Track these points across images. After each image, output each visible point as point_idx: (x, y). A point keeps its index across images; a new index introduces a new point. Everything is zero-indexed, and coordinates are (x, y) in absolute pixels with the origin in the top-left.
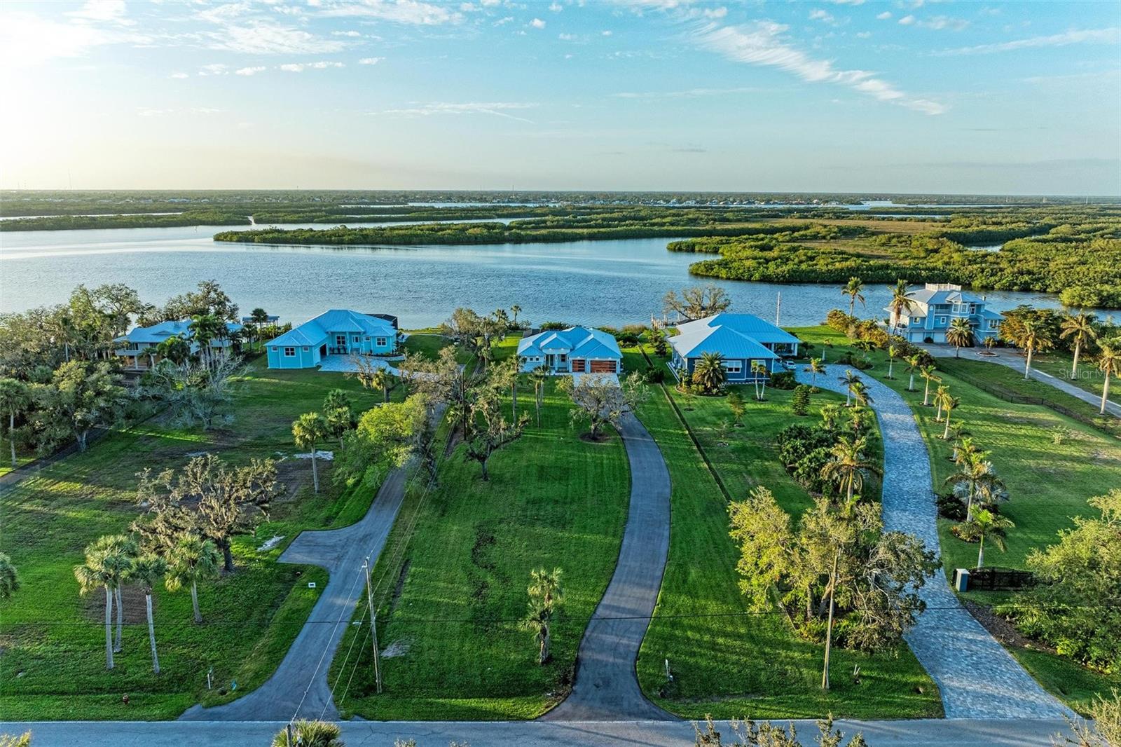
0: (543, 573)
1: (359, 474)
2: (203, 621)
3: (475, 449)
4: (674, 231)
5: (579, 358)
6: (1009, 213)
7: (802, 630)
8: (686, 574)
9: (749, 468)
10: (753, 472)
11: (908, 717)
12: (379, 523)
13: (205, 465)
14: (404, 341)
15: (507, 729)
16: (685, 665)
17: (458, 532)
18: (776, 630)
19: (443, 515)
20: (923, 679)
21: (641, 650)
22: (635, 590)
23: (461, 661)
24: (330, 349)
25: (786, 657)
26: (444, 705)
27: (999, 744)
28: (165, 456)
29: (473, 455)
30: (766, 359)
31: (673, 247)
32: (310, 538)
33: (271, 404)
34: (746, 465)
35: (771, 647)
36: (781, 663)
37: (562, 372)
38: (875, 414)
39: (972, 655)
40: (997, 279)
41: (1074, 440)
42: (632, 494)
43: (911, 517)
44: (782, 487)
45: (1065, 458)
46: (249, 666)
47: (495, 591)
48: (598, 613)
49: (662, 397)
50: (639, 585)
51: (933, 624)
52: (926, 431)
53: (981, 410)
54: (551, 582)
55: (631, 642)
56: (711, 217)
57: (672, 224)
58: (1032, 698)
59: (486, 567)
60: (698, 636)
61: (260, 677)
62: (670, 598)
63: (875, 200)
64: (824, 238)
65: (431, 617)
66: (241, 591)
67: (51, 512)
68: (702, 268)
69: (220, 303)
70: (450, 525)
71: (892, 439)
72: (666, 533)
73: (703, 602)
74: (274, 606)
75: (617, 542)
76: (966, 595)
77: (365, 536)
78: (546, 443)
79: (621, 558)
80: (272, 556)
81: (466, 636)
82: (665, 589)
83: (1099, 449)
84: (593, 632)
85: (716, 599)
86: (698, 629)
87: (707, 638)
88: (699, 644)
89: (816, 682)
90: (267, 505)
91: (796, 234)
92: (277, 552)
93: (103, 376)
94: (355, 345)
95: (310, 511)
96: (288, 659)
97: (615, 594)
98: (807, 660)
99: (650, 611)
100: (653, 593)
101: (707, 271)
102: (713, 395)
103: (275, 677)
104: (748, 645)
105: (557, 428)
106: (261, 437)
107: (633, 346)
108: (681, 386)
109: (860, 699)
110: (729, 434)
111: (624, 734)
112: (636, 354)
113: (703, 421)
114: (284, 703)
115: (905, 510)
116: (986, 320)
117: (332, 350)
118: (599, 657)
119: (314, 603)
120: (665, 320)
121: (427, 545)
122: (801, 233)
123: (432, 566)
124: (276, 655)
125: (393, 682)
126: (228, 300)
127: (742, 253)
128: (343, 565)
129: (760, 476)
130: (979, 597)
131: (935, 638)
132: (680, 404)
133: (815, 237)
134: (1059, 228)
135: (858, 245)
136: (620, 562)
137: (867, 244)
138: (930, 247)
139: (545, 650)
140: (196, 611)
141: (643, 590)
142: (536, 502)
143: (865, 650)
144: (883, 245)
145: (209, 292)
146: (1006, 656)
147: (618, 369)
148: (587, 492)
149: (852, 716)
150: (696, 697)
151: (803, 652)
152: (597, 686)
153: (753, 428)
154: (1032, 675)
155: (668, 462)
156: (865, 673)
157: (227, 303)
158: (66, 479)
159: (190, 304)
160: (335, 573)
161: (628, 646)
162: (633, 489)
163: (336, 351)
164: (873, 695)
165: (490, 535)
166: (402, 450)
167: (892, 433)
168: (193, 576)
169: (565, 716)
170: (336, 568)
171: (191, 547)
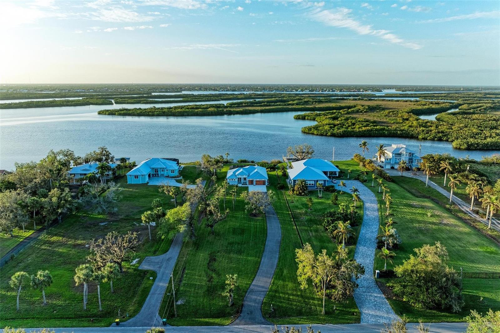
0: (231, 276)
1: (166, 234)
2: (114, 292)
3: (209, 223)
4: (298, 108)
5: (251, 179)
6: (444, 97)
7: (319, 293)
8: (283, 272)
9: (311, 228)
10: (312, 230)
11: (349, 323)
12: (174, 253)
13: (112, 236)
14: (182, 169)
15: (218, 329)
16: (278, 306)
17: (203, 256)
18: (310, 293)
19: (197, 250)
20: (356, 310)
21: (264, 301)
22: (264, 278)
23: (203, 305)
24: (152, 174)
25: (312, 303)
26: (197, 321)
27: (375, 332)
28: (91, 224)
29: (208, 226)
30: (324, 180)
31: (296, 117)
32: (149, 259)
33: (130, 200)
34: (310, 227)
35: (308, 299)
36: (310, 305)
37: (244, 185)
38: (363, 204)
39: (374, 302)
40: (428, 135)
41: (436, 215)
42: (267, 240)
43: (367, 249)
44: (322, 237)
45: (430, 223)
46: (131, 308)
47: (216, 279)
48: (250, 287)
49: (282, 196)
50: (266, 277)
51: (364, 290)
52: (381, 211)
53: (405, 201)
54: (233, 279)
55: (261, 298)
56: (314, 100)
57: (297, 104)
58: (390, 316)
59: (212, 270)
60: (284, 296)
61: (136, 312)
62: (276, 282)
63: (388, 89)
64: (361, 112)
65: (193, 290)
66: (126, 281)
67: (53, 249)
68: (307, 129)
69: (107, 155)
70: (200, 253)
71: (367, 215)
72: (277, 256)
73: (287, 283)
74: (138, 285)
75: (259, 260)
76: (378, 280)
77: (169, 258)
78: (236, 218)
79: (260, 266)
80: (136, 267)
81: (205, 296)
82: (275, 278)
83: (444, 219)
84: (248, 294)
85: (292, 282)
86: (284, 293)
87: (287, 296)
88: (284, 298)
89: (321, 311)
90: (134, 249)
91: (350, 110)
92: (138, 265)
93: (67, 194)
94: (162, 173)
95: (149, 248)
96: (145, 306)
97: (257, 281)
98: (319, 304)
99: (268, 286)
100: (270, 280)
101: (309, 131)
102: (302, 195)
103: (141, 312)
104: (300, 299)
105: (241, 211)
106: (127, 216)
107: (274, 171)
108: (290, 191)
109: (334, 317)
110: (306, 213)
111: (255, 330)
112: (275, 175)
113: (297, 207)
114: (144, 321)
115: (365, 246)
116: (415, 160)
117: (153, 175)
118: (250, 303)
119: (152, 285)
120: (288, 158)
121: (192, 262)
122: (352, 109)
123: (193, 270)
124: (140, 304)
125: (181, 312)
126: (110, 154)
127: (325, 121)
128: (162, 270)
129: (315, 232)
130: (383, 280)
131: (364, 296)
132: (289, 200)
133: (358, 112)
134: (463, 106)
135: (375, 116)
136: (260, 268)
137: (379, 115)
138: (405, 117)
139: (231, 301)
140: (112, 289)
141: (267, 279)
142: (231, 244)
143: (337, 301)
144: (386, 116)
145: (103, 151)
146: (386, 302)
147: (267, 183)
148: (250, 239)
149: (331, 323)
150: (281, 317)
151: (318, 301)
152: (248, 314)
153: (315, 211)
154: (393, 308)
155: (281, 226)
156: (338, 308)
157: (110, 155)
158: (56, 235)
159: (95, 156)
160: (159, 273)
161: (260, 300)
162: (267, 238)
163: (154, 175)
164: (339, 316)
165: (214, 257)
166: (182, 226)
167: (368, 213)
168: (111, 277)
169: (237, 324)
170: (159, 271)
171: (111, 267)
